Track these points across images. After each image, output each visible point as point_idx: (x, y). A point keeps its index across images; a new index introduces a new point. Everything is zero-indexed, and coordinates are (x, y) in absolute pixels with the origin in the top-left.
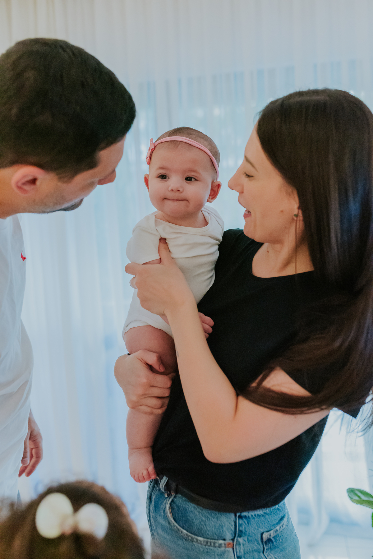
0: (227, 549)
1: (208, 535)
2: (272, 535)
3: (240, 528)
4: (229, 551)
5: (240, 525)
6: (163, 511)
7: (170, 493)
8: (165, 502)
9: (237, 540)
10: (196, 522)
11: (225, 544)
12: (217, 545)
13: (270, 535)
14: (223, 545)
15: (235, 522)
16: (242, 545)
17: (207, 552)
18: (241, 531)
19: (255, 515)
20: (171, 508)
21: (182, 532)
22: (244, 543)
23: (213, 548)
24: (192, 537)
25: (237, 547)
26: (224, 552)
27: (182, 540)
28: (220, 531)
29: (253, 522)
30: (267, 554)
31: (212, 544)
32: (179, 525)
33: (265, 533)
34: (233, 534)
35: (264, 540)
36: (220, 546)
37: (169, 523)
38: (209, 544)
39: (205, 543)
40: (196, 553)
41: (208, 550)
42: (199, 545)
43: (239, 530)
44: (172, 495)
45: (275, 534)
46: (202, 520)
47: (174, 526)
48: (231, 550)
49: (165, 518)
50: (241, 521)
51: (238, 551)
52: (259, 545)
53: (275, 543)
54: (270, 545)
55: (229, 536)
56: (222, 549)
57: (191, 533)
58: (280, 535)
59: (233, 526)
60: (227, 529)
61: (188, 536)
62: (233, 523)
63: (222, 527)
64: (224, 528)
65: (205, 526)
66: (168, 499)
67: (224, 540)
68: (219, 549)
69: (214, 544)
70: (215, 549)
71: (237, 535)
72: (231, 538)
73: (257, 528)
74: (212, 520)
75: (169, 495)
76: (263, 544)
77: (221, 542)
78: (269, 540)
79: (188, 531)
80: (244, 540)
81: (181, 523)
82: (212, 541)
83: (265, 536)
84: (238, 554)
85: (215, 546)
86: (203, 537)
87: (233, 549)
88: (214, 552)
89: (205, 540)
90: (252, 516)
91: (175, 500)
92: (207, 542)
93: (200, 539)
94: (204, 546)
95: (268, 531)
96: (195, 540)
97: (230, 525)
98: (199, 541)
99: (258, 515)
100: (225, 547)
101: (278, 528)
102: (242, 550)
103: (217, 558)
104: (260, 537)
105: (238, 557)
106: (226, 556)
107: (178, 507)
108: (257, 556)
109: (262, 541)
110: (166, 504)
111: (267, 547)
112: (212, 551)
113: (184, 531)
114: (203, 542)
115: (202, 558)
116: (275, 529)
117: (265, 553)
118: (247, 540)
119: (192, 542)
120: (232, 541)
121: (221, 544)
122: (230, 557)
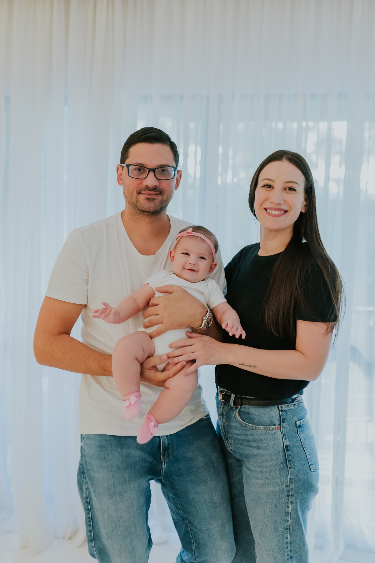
0: (277, 430)
1: (265, 423)
2: (301, 423)
3: (283, 417)
5: (283, 415)
6: (234, 418)
7: (237, 407)
8: (234, 412)
9: (282, 425)
10: (257, 418)
11: (275, 428)
12: (271, 429)
14: (274, 429)
15: (279, 414)
16: (285, 428)
17: (265, 434)
18: (283, 419)
19: (290, 409)
20: (239, 414)
22: (287, 426)
23: (269, 431)
24: (256, 427)
25: (283, 429)
26: (275, 433)
27: (250, 430)
28: (272, 420)
29: (289, 413)
30: (300, 434)
31: (268, 429)
32: (246, 422)
33: (298, 421)
34: (279, 420)
35: (298, 425)
36: (273, 429)
37: (240, 423)
38: (266, 429)
39: (264, 429)
40: (259, 436)
42: (260, 431)
44: (238, 408)
45: (303, 423)
46: (260, 416)
47: (244, 423)
48: (279, 431)
49: (237, 421)
50: (282, 413)
51: (283, 431)
52: (295, 428)
53: (303, 429)
55: (277, 422)
56: (274, 431)
57: (254, 425)
58: (305, 424)
59: (279, 416)
60: (275, 418)
61: (253, 427)
62: (278, 415)
63: (272, 417)
64: (273, 418)
65: (262, 419)
66: (236, 410)
67: (275, 425)
70: (270, 431)
71: (282, 421)
72: (278, 423)
73: (292, 417)
74: (266, 415)
75: (237, 408)
76: (297, 428)
78: (300, 426)
79: (252, 424)
82: (268, 427)
83: (297, 423)
84: (284, 433)
86: (262, 425)
88: (270, 433)
89: (264, 427)
90: (288, 410)
91: (241, 409)
92: (265, 428)
93: (260, 427)
94: (263, 431)
95: (299, 421)
96: (258, 428)
97: (277, 416)
98: (260, 428)
99: (292, 409)
100: (276, 430)
101: (304, 419)
102: (285, 431)
103: (271, 436)
104: (295, 423)
105: (284, 435)
106: (276, 435)
107: (244, 413)
108: (294, 435)
109: (296, 426)
110: (235, 413)
111: (299, 430)
112: (268, 433)
113: (250, 425)
114: (262, 429)
115: (262, 438)
116: (302, 420)
117: (299, 434)
118: (287, 425)
119: (256, 430)
120: (279, 426)
121: (273, 428)
122: (279, 435)
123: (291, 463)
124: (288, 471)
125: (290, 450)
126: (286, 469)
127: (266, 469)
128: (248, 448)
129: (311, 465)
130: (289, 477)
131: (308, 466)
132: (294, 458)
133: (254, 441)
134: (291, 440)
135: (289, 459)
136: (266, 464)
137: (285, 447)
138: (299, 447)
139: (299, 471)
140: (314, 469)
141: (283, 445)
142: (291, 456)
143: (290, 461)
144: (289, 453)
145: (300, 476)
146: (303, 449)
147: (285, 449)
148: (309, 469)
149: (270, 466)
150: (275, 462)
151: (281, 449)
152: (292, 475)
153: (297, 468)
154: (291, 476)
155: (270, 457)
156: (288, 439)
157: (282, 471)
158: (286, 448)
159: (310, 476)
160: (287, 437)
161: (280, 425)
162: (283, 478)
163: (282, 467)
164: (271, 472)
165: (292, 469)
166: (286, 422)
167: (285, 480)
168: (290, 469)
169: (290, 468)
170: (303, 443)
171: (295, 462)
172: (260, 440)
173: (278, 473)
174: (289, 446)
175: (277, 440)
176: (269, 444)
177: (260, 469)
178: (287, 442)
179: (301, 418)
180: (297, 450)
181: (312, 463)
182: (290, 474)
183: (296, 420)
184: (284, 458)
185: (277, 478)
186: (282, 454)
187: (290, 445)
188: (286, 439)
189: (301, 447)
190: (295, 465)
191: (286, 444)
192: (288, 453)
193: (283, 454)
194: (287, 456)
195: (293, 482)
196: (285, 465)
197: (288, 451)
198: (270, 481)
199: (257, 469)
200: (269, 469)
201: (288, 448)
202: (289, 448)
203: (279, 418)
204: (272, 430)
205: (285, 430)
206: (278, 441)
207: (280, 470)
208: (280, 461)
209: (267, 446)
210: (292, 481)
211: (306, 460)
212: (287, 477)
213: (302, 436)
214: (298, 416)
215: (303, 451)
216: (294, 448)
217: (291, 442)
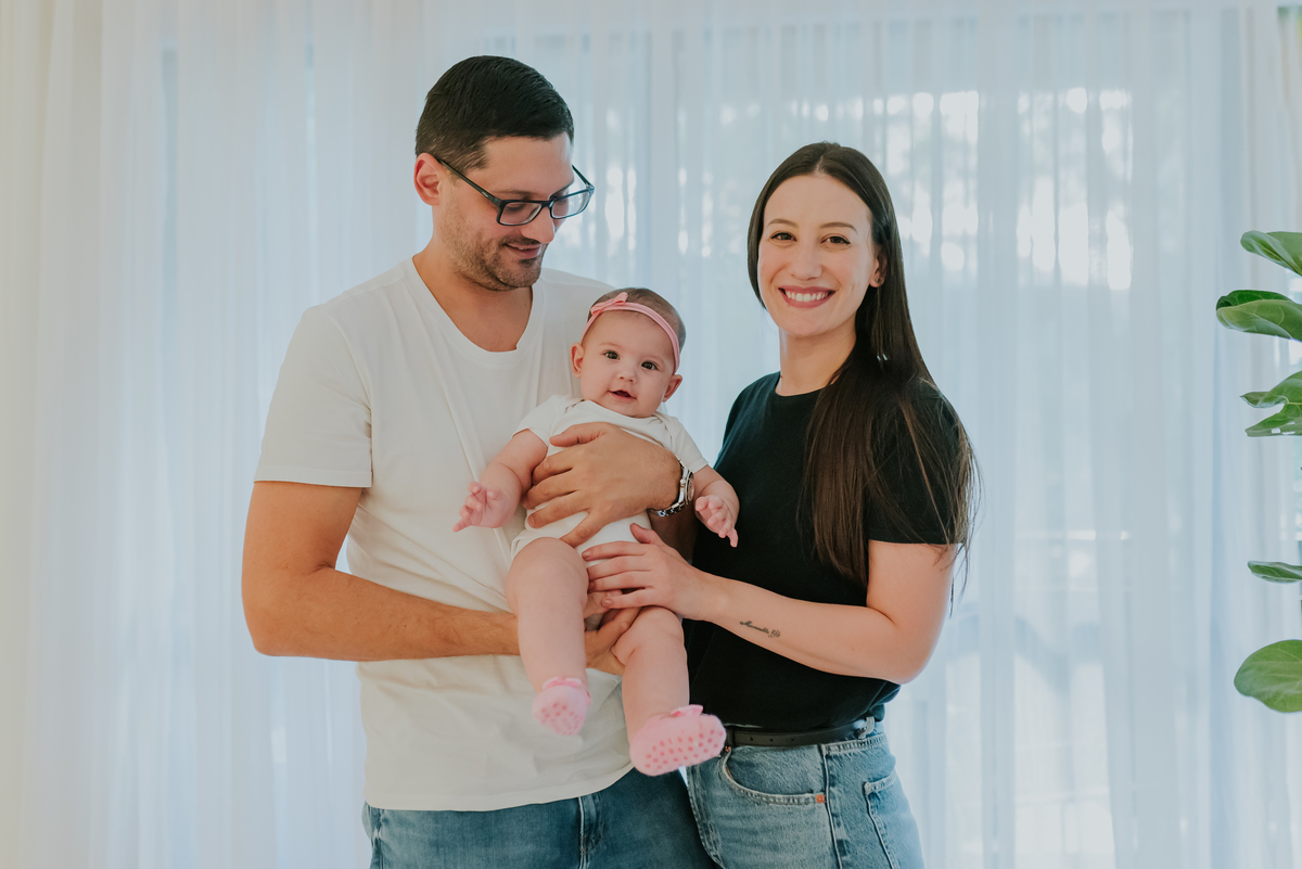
0: (817, 805)
1: (789, 789)
2: (878, 788)
3: (831, 773)
4: (820, 809)
5: (831, 768)
6: (717, 777)
8: (718, 764)
9: (829, 791)
11: (813, 798)
12: (802, 801)
13: (875, 790)
14: (811, 800)
15: (823, 765)
16: (837, 800)
17: (790, 813)
18: (832, 777)
19: (850, 755)
20: (729, 767)
21: (752, 795)
22: (840, 795)
23: (797, 807)
24: (767, 797)
25: (832, 801)
26: (813, 811)
27: (754, 807)
28: (804, 780)
29: (847, 763)
30: (874, 815)
31: (797, 802)
32: (745, 786)
33: (868, 783)
34: (822, 780)
35: (868, 793)
37: (731, 789)
38: (792, 802)
39: (786, 802)
41: (791, 811)
42: (778, 806)
43: (830, 776)
44: (727, 753)
45: (882, 790)
46: (777, 770)
47: (740, 790)
48: (823, 805)
49: (725, 785)
50: (830, 763)
51: (832, 806)
52: (861, 800)
53: (881, 803)
54: (876, 804)
55: (817, 786)
56: (810, 806)
57: (764, 793)
59: (822, 771)
60: (814, 775)
61: (762, 797)
62: (820, 767)
63: (806, 774)
64: (809, 775)
65: (781, 778)
66: (722, 760)
67: (812, 792)
68: (806, 806)
69: (799, 800)
70: (801, 808)
71: (828, 784)
72: (821, 788)
73: (854, 772)
74: (791, 767)
75: (723, 754)
76: (866, 801)
77: (808, 796)
78: (873, 795)
79: (760, 791)
80: (839, 791)
81: (748, 784)
82: (795, 797)
83: (869, 787)
84: (833, 811)
85: (799, 804)
86: (782, 793)
87: (826, 805)
88: (800, 811)
89: (786, 797)
90: (845, 755)
91: (733, 757)
92: (789, 800)
93: (777, 796)
94: (785, 807)
95: (871, 782)
96: (772, 801)
97: (817, 771)
98: (777, 801)
99: (853, 754)
100: (815, 803)
101: (884, 780)
102: (838, 806)
103: (804, 819)
104: (860, 787)
105: (834, 815)
106: (816, 815)
107: (740, 764)
108: (859, 816)
109: (864, 794)
110: (720, 765)
111: (873, 805)
112: (798, 811)
113: (754, 792)
114: (783, 801)
115: (783, 823)
116: (881, 782)
117: (871, 814)
118: (843, 792)
119: (769, 804)
120: (822, 793)
121: (807, 799)
122: (822, 815)
125: (850, 853)
128: (753, 850)
133: (765, 830)
134: (851, 829)
137: (836, 845)
138: (873, 845)
141: (831, 841)
142: (851, 866)
144: (847, 858)
146: (881, 851)
147: (837, 850)
151: (828, 849)
156: (845, 826)
158: (840, 847)
160: (842, 821)
161: (824, 791)
166: (840, 785)
170: (883, 836)
172: (779, 828)
174: (847, 842)
175: (819, 827)
176: (798, 838)
178: (840, 833)
179: (876, 776)
180: (866, 853)
183: (865, 780)
186: (829, 860)
187: (849, 840)
188: (839, 824)
189: (878, 844)
191: (840, 838)
192: (844, 858)
193: (833, 861)
194: (841, 867)
197: (844, 853)
202: (848, 847)
203: (822, 775)
204: (806, 803)
205: (836, 805)
206: (821, 830)
209: (794, 843)
213: (879, 819)
214: (869, 771)
215: (883, 855)
216: (858, 849)
217: (852, 833)
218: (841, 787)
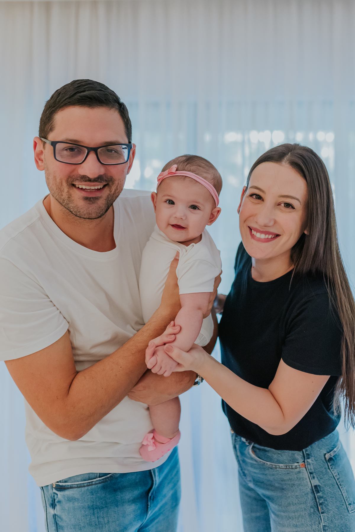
1: (286, 462)
2: (332, 454)
3: (307, 453)
4: (303, 470)
5: (307, 450)
6: (248, 454)
8: (247, 448)
9: (307, 462)
10: (275, 456)
11: (299, 466)
12: (294, 467)
13: (331, 456)
14: (298, 466)
16: (311, 464)
17: (288, 473)
18: (308, 455)
20: (253, 451)
21: (267, 464)
22: (313, 462)
23: (291, 470)
24: (275, 465)
25: (308, 466)
26: (299, 472)
27: (269, 469)
28: (293, 458)
31: (290, 467)
32: (263, 460)
34: (303, 457)
35: (327, 459)
37: (256, 461)
38: (288, 467)
39: (285, 467)
40: (280, 476)
41: (288, 472)
42: (281, 470)
43: (307, 454)
44: (252, 443)
45: (334, 454)
47: (260, 462)
48: (304, 469)
49: (252, 459)
51: (309, 468)
52: (324, 462)
53: (336, 461)
54: (332, 462)
55: (300, 460)
56: (298, 470)
57: (274, 463)
58: (337, 454)
61: (273, 465)
65: (281, 457)
66: (249, 446)
67: (298, 463)
68: (296, 469)
69: (292, 466)
71: (306, 458)
72: (302, 461)
73: (319, 450)
75: (250, 443)
76: (327, 462)
77: (296, 464)
78: (331, 459)
79: (271, 462)
80: (312, 460)
81: (263, 458)
82: (290, 465)
83: (327, 456)
84: (310, 471)
85: (292, 469)
87: (306, 468)
88: (292, 472)
89: (285, 465)
92: (287, 467)
93: (281, 465)
94: (285, 470)
95: (328, 453)
96: (278, 467)
98: (280, 467)
100: (300, 468)
101: (335, 449)
102: (312, 468)
103: (295, 476)
104: (323, 457)
105: (311, 473)
106: (301, 474)
107: (259, 449)
108: (324, 471)
110: (249, 449)
111: (330, 464)
112: (291, 472)
113: (269, 463)
114: (283, 467)
115: (285, 478)
116: (333, 451)
117: (330, 469)
118: (314, 460)
119: (276, 468)
120: (303, 463)
121: (296, 466)
122: (305, 474)
123: (324, 506)
124: (320, 516)
125: (321, 491)
126: (318, 514)
127: (293, 514)
129: (349, 506)
130: (322, 524)
131: (346, 508)
132: (326, 500)
133: (276, 481)
134: (321, 478)
135: (321, 502)
136: (292, 508)
137: (313, 488)
138: (333, 485)
139: (334, 515)
140: (352, 510)
141: (310, 486)
142: (323, 498)
143: (322, 505)
144: (320, 494)
145: (336, 522)
146: (338, 488)
147: (314, 490)
148: (346, 511)
149: (297, 511)
150: (303, 506)
151: (309, 490)
152: (326, 522)
153: (331, 512)
154: (324, 523)
155: (297, 500)
156: (317, 478)
157: (312, 516)
158: (316, 489)
159: (347, 520)
160: (315, 476)
161: (304, 462)
162: (315, 525)
163: (312, 511)
164: (300, 519)
165: (325, 514)
166: (312, 458)
167: (317, 527)
168: (323, 515)
169: (322, 513)
170: (338, 479)
171: (328, 505)
173: (308, 519)
174: (319, 486)
175: (303, 480)
176: (294, 485)
177: (286, 514)
178: (315, 482)
179: (331, 449)
180: (329, 490)
181: (350, 502)
182: (324, 521)
183: (325, 452)
184: (314, 500)
185: (307, 525)
186: (310, 496)
187: (320, 484)
188: (314, 478)
189: (335, 484)
190: (328, 509)
191: (315, 484)
192: (318, 494)
193: (313, 496)
194: (317, 499)
195: (327, 530)
196: (316, 509)
197: (318, 492)
198: (299, 529)
199: (282, 514)
200: (296, 514)
201: (318, 489)
202: (320, 488)
203: (302, 454)
204: (296, 468)
207: (310, 515)
208: (309, 504)
209: (292, 488)
210: (326, 528)
211: (342, 501)
212: (320, 524)
213: (335, 472)
214: (326, 448)
215: (339, 490)
216: (325, 488)
217: (322, 481)
218: (313, 458)
